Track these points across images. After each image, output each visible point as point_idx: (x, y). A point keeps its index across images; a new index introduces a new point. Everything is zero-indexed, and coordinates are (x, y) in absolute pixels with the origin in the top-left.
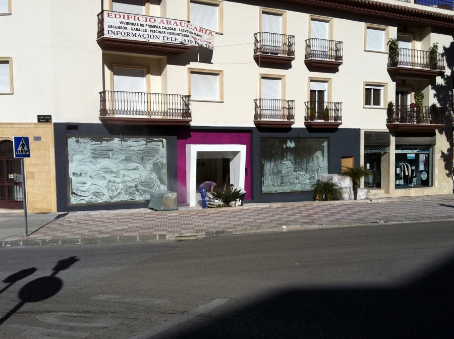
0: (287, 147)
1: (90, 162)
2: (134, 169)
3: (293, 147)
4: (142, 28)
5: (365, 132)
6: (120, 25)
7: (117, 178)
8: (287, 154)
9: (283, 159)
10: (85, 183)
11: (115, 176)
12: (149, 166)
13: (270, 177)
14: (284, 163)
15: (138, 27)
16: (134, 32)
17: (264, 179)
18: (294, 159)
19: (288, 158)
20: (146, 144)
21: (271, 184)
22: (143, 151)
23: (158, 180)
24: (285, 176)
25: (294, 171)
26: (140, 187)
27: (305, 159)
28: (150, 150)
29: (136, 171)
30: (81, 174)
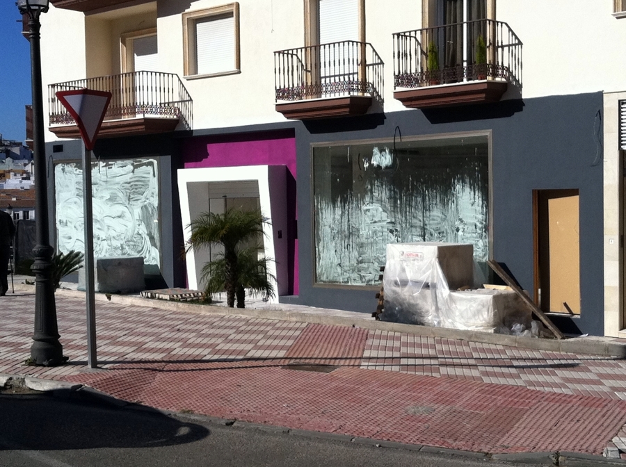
0: (371, 165)
1: (75, 203)
2: (119, 217)
3: (387, 167)
5: (621, 101)
7: (101, 231)
8: (372, 185)
9: (363, 198)
10: (70, 238)
11: (100, 227)
12: (137, 211)
13: (334, 244)
14: (364, 208)
17: (321, 249)
18: (390, 198)
19: (376, 194)
20: (133, 172)
21: (336, 261)
22: (129, 183)
23: (147, 238)
24: (368, 244)
26: (127, 248)
28: (137, 181)
29: (120, 220)
30: (67, 222)
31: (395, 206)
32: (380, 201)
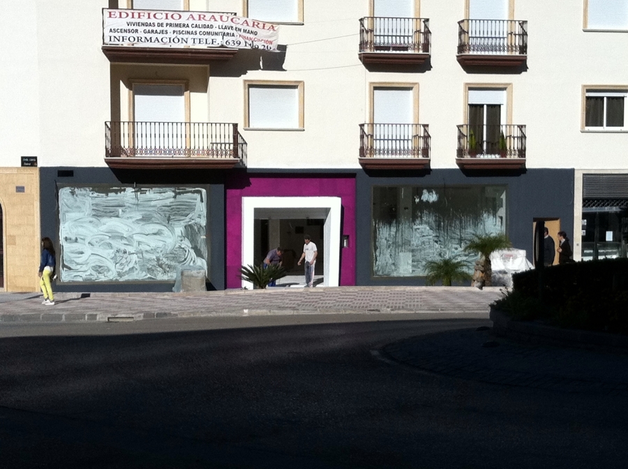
0: (421, 201)
1: (91, 222)
2: (155, 234)
3: (433, 202)
4: (161, 28)
5: (584, 174)
6: (127, 27)
7: (129, 247)
8: (422, 213)
9: (414, 221)
10: (82, 253)
11: (127, 243)
12: (179, 229)
13: (389, 251)
14: (415, 227)
15: (155, 29)
16: (148, 36)
17: (378, 254)
18: (436, 221)
19: (424, 219)
20: (175, 197)
21: (391, 261)
22: (170, 206)
23: (192, 251)
24: (417, 250)
25: (436, 242)
26: (164, 260)
27: (458, 222)
28: (180, 205)
29: (157, 237)
30: (76, 239)
31: (439, 226)
32: (428, 223)
